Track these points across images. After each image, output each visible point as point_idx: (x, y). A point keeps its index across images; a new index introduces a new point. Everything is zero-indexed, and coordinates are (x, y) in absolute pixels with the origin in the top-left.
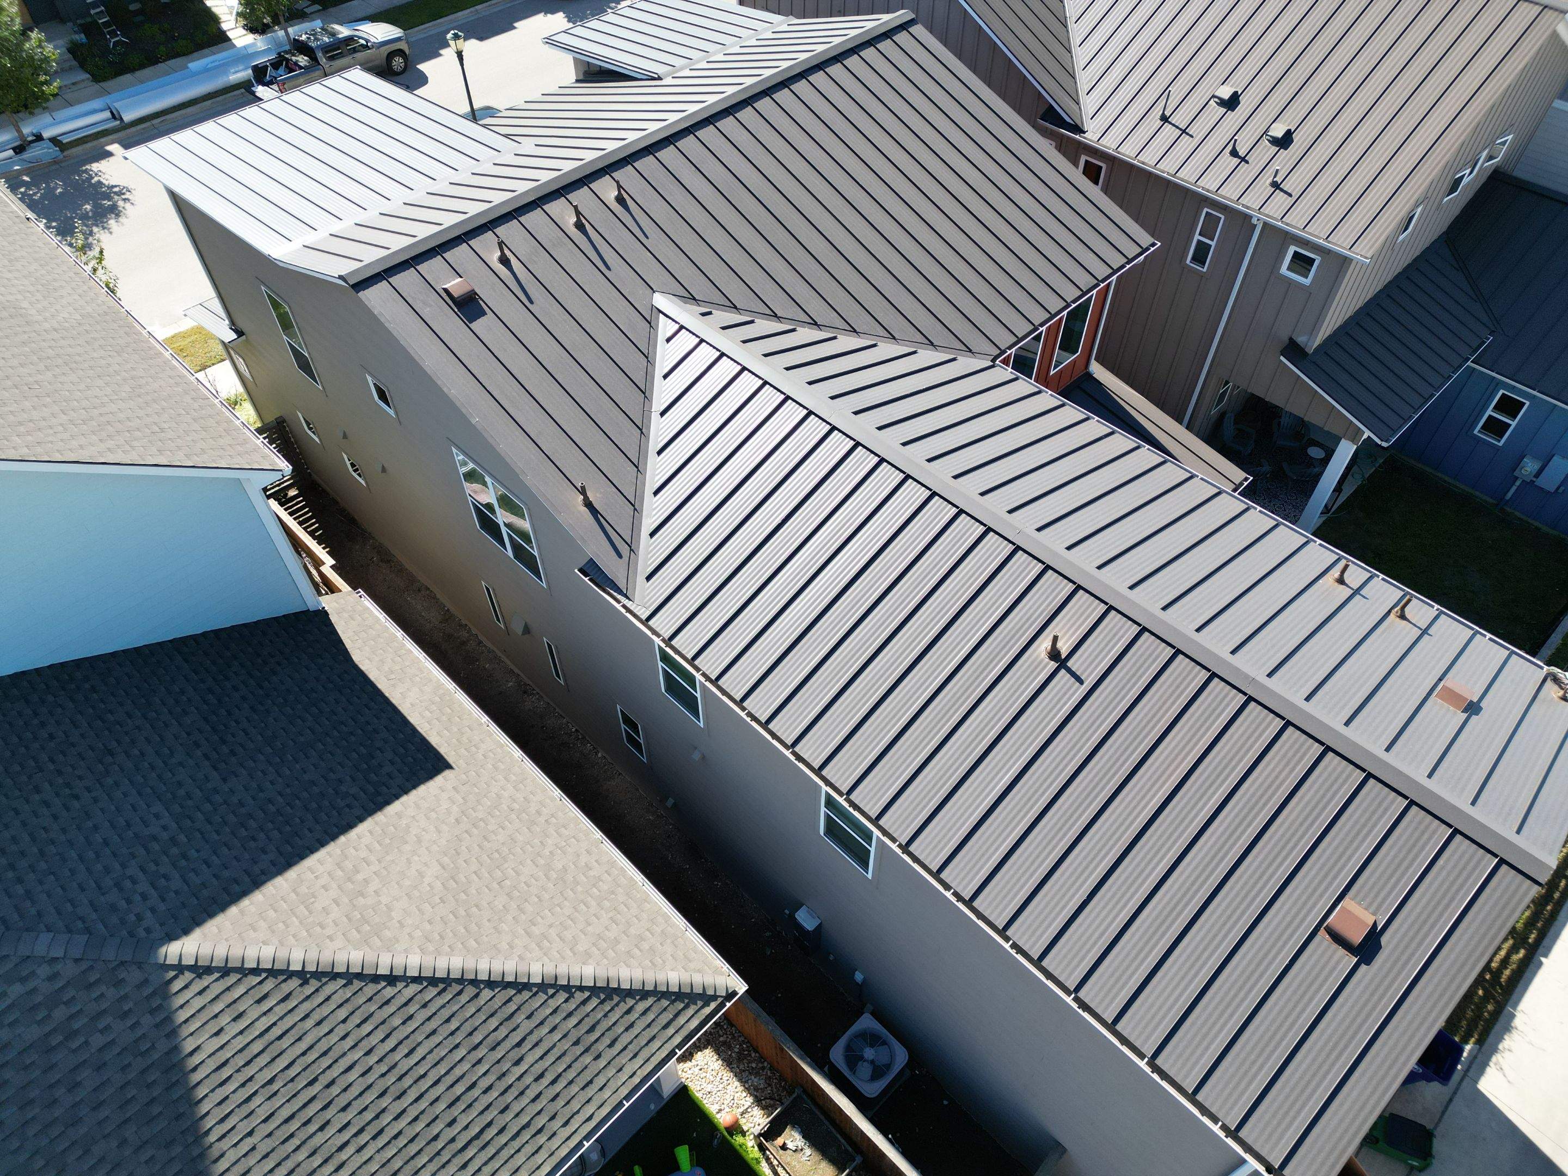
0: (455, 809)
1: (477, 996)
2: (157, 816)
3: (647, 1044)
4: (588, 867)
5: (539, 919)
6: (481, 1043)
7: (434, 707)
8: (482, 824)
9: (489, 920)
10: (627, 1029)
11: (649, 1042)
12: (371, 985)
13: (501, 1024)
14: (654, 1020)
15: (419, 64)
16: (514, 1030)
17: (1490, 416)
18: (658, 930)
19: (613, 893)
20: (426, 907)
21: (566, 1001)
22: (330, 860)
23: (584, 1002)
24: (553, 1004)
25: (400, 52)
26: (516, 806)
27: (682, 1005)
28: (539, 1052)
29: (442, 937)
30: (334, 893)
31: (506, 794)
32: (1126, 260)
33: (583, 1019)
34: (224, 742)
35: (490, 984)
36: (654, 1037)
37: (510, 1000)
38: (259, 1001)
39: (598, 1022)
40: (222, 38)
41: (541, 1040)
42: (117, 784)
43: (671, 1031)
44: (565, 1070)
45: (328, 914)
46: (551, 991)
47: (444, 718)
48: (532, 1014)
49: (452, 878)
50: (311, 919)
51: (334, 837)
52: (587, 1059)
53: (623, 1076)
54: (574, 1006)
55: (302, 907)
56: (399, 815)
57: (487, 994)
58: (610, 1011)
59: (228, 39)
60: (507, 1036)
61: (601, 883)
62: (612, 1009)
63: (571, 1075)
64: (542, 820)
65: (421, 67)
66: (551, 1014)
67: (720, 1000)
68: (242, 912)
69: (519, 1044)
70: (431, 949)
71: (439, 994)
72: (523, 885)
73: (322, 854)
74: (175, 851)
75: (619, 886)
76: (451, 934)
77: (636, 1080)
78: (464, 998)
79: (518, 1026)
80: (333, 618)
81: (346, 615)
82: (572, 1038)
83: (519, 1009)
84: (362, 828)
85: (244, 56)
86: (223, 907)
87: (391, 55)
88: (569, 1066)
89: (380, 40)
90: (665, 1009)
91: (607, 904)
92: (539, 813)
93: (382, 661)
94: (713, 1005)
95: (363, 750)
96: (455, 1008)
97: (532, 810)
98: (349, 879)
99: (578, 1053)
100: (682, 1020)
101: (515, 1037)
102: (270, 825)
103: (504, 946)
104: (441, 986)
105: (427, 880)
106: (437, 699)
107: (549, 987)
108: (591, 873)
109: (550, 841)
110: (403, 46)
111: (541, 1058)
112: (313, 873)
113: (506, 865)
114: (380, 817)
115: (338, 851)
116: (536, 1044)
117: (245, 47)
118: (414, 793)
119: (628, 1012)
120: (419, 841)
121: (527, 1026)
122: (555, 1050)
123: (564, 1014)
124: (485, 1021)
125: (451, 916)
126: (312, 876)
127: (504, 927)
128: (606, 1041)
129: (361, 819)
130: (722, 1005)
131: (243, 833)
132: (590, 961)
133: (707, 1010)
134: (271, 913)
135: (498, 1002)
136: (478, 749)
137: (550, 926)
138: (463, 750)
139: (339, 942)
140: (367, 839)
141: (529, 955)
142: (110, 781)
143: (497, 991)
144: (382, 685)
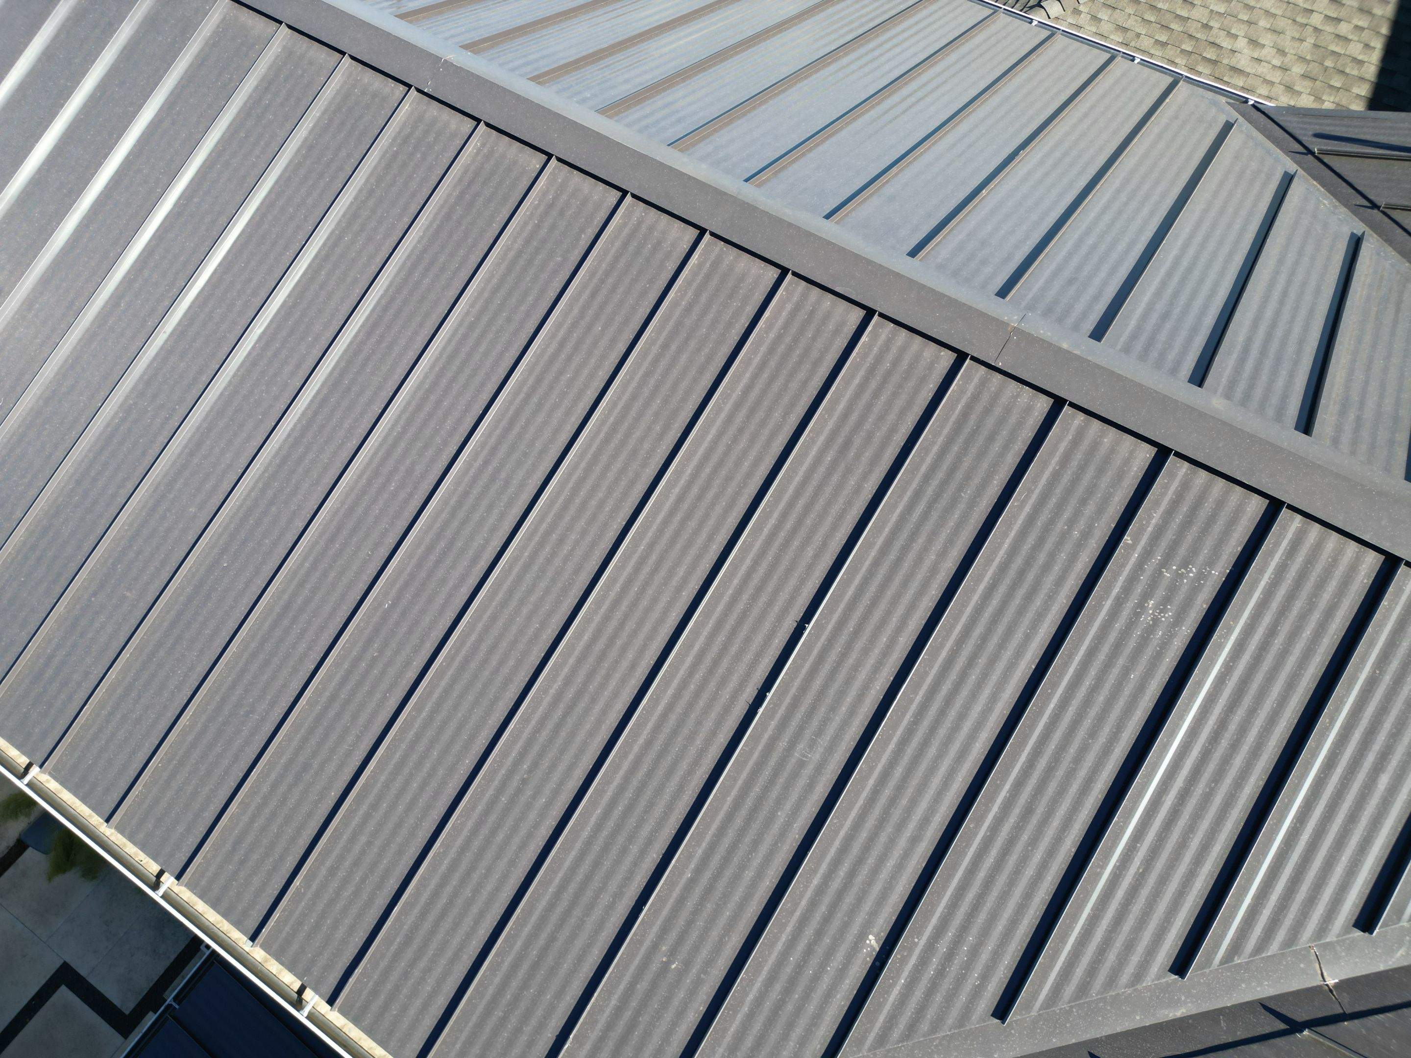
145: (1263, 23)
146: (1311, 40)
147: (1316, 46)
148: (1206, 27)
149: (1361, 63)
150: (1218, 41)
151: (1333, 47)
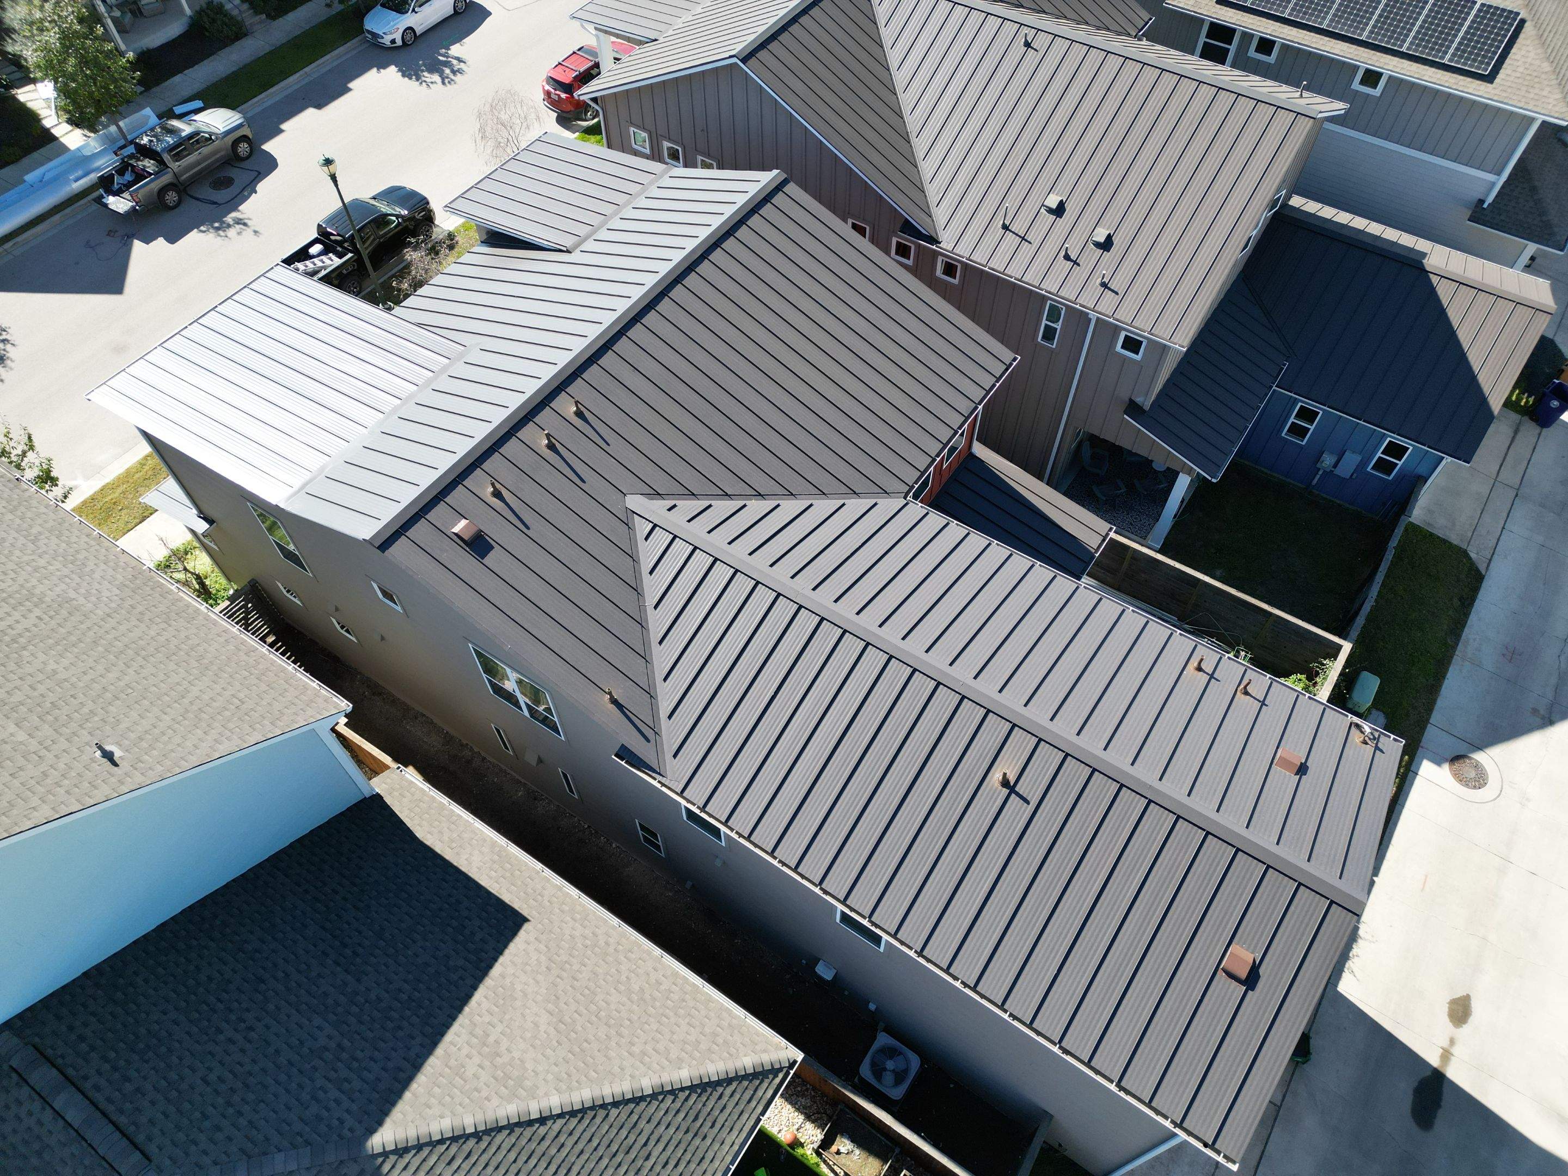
0: (543, 958)
1: (607, 1115)
2: (319, 1028)
3: (738, 1118)
4: (659, 983)
5: (636, 1040)
6: (617, 1151)
7: (496, 866)
8: (567, 966)
9: (599, 1051)
10: (722, 1111)
11: (739, 1116)
12: (528, 1129)
13: (629, 1132)
14: (740, 1099)
15: (263, 144)
16: (640, 1134)
17: (1293, 422)
18: (725, 1024)
19: (683, 1000)
20: (549, 1052)
21: (673, 1102)
22: (464, 1031)
23: (686, 1099)
24: (664, 1106)
25: (244, 138)
26: (588, 942)
27: (758, 1082)
28: (661, 1146)
29: (569, 1076)
30: (477, 1060)
31: (577, 933)
32: (995, 379)
33: (688, 1112)
34: (345, 946)
35: (615, 1104)
36: (742, 1112)
37: (632, 1112)
38: (449, 1164)
39: (699, 1112)
40: (47, 137)
41: (661, 1137)
42: (278, 1008)
43: (754, 1103)
44: (683, 1154)
45: (478, 1079)
46: (660, 1098)
47: (508, 874)
48: (650, 1118)
49: (560, 1021)
50: (467, 1087)
51: (460, 1010)
52: (697, 1141)
53: (726, 1147)
54: (680, 1104)
55: (457, 1078)
56: (502, 976)
57: (614, 1112)
58: (706, 1101)
59: (54, 139)
60: (636, 1140)
61: (672, 994)
62: (708, 1098)
63: (688, 1156)
64: (611, 950)
65: (267, 147)
66: (664, 1115)
67: (785, 1070)
68: (414, 1094)
69: (645, 1144)
70: (564, 1087)
71: (579, 1122)
72: (614, 1012)
73: (456, 1027)
74: (345, 1056)
75: (686, 993)
76: (575, 1071)
77: (736, 1147)
78: (598, 1120)
79: (642, 1131)
80: (388, 800)
81: (396, 794)
82: (683, 1128)
83: (640, 1117)
84: (478, 996)
85: (82, 160)
86: (399, 1095)
87: (236, 143)
88: (685, 1151)
89: (223, 130)
90: (746, 1088)
91: (682, 1012)
92: (607, 943)
93: (440, 832)
94: (781, 1076)
95: (454, 923)
96: (593, 1130)
97: (602, 943)
98: (484, 1044)
99: (690, 1139)
100: (760, 1093)
101: (642, 1140)
102: (408, 1013)
103: (616, 1069)
104: (580, 1115)
105: (543, 1028)
106: (496, 857)
107: (659, 1094)
108: (662, 987)
109: (623, 968)
110: (246, 131)
111: (664, 1150)
112: (455, 1046)
113: (597, 999)
114: (488, 982)
115: (467, 1021)
116: (658, 1141)
117: (78, 149)
118: (507, 952)
119: (720, 1097)
120: (525, 995)
121: (648, 1129)
122: (673, 1141)
123: (674, 1112)
124: (617, 1134)
125: (570, 1055)
126: (455, 1049)
127: (612, 1054)
128: (709, 1124)
129: (475, 988)
130: (787, 1074)
131: (390, 1025)
132: (684, 1065)
133: (777, 1080)
134: (436, 1090)
135: (623, 1116)
136: (542, 896)
137: (645, 1043)
138: (531, 901)
139: (495, 1101)
140: (485, 1004)
141: (637, 1073)
142: (271, 1007)
143: (621, 1108)
144: (449, 855)
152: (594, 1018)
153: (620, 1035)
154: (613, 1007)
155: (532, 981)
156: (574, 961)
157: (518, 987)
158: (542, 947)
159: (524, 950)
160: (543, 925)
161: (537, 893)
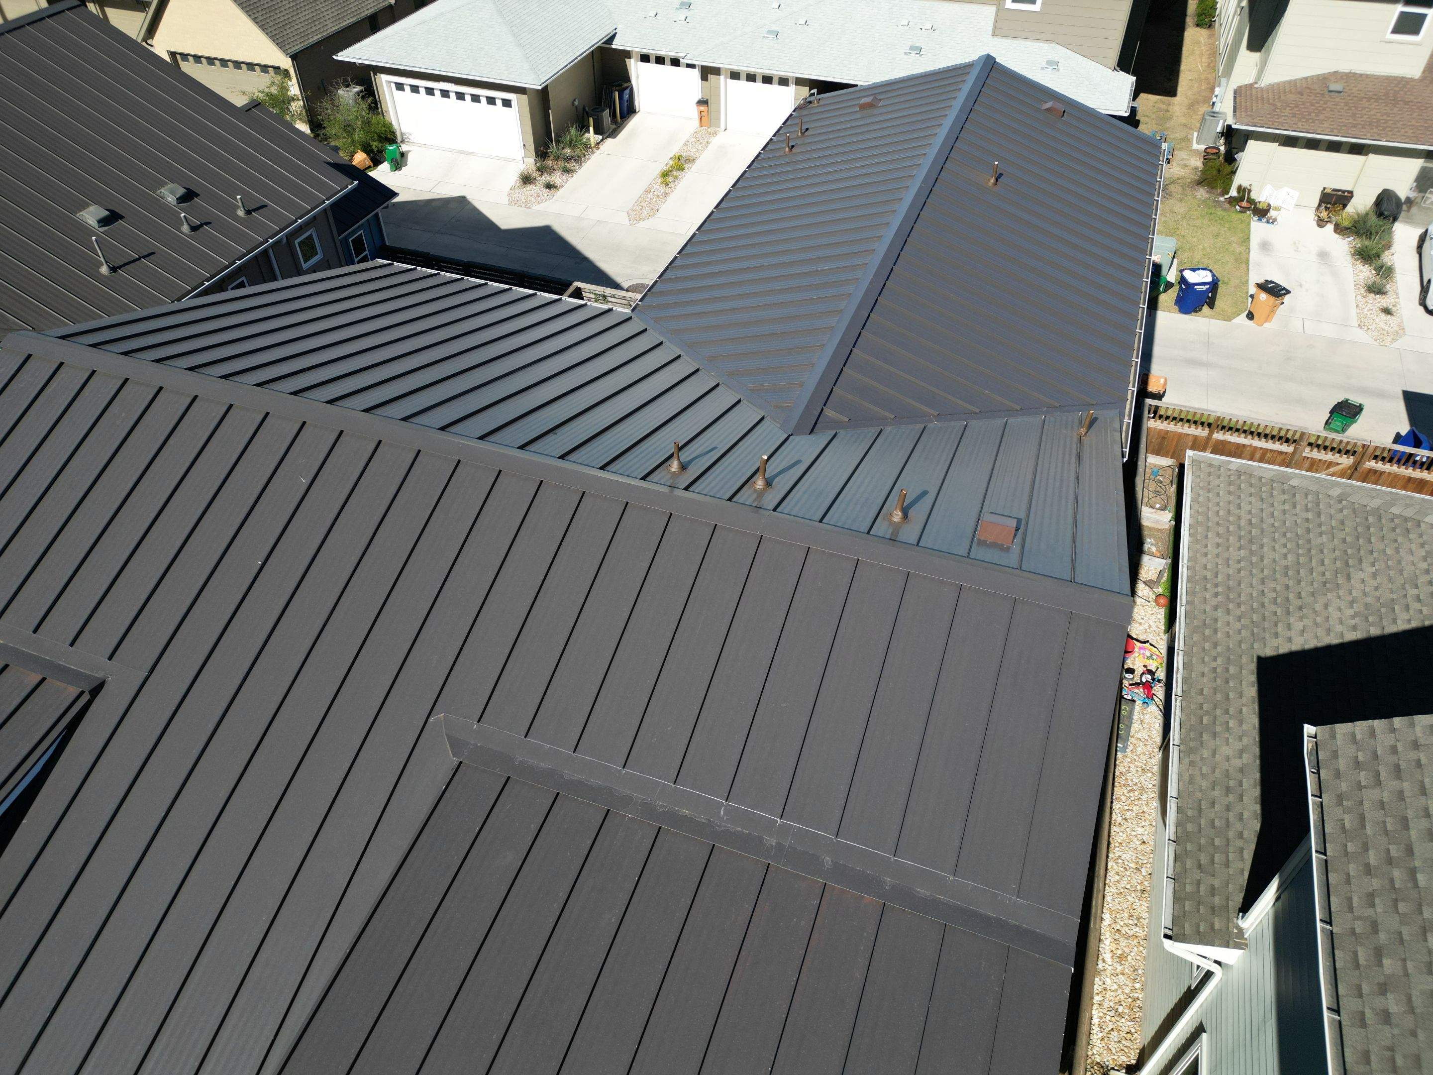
47: (1218, 712)
56: (1354, 628)
84: (1401, 625)
106: (1205, 737)
114: (1374, 631)
129: (1395, 636)
137: (1296, 515)
145: (1392, 573)
146: (1395, 596)
147: (1393, 600)
148: (1371, 552)
149: (1394, 621)
150: (1364, 561)
151: (1396, 607)
152: (1313, 552)
153: (1308, 531)
154: (1285, 550)
155: (1330, 609)
156: (1266, 600)
157: (1351, 612)
158: (1280, 629)
159: (1302, 635)
160: (1252, 645)
161: (1215, 675)
